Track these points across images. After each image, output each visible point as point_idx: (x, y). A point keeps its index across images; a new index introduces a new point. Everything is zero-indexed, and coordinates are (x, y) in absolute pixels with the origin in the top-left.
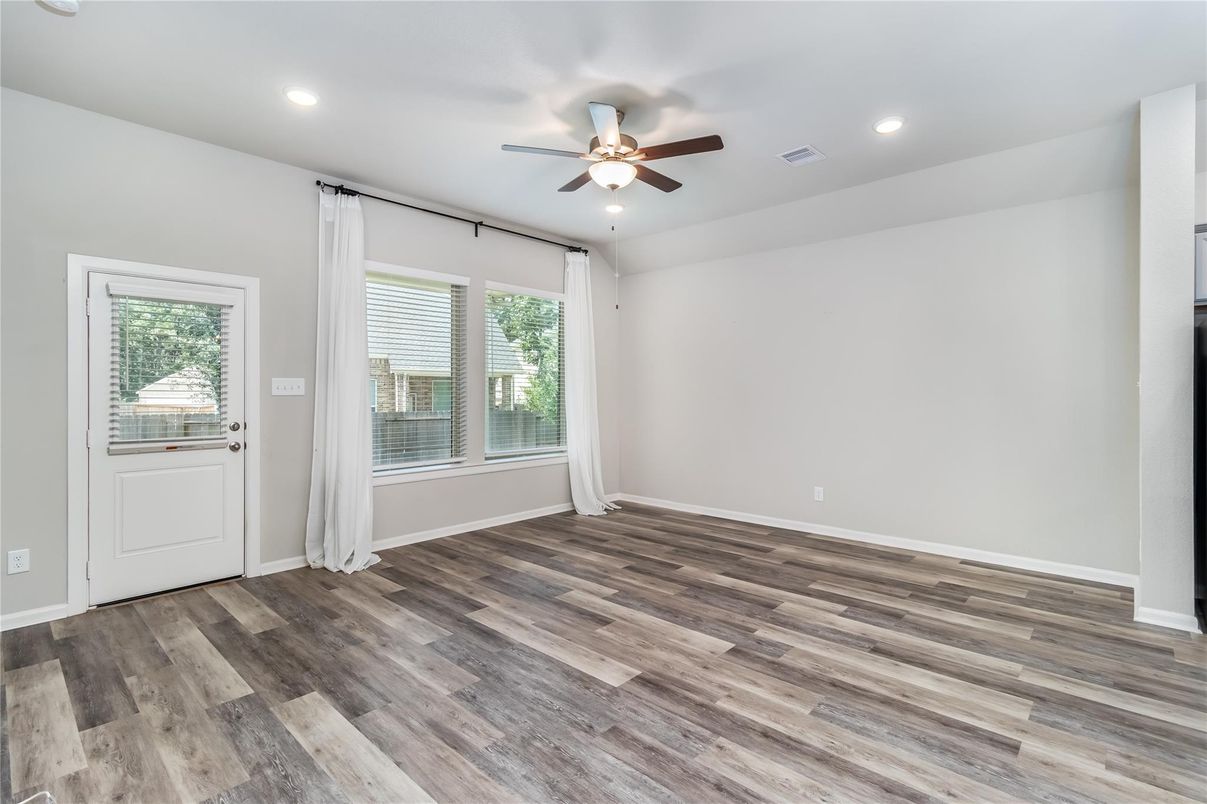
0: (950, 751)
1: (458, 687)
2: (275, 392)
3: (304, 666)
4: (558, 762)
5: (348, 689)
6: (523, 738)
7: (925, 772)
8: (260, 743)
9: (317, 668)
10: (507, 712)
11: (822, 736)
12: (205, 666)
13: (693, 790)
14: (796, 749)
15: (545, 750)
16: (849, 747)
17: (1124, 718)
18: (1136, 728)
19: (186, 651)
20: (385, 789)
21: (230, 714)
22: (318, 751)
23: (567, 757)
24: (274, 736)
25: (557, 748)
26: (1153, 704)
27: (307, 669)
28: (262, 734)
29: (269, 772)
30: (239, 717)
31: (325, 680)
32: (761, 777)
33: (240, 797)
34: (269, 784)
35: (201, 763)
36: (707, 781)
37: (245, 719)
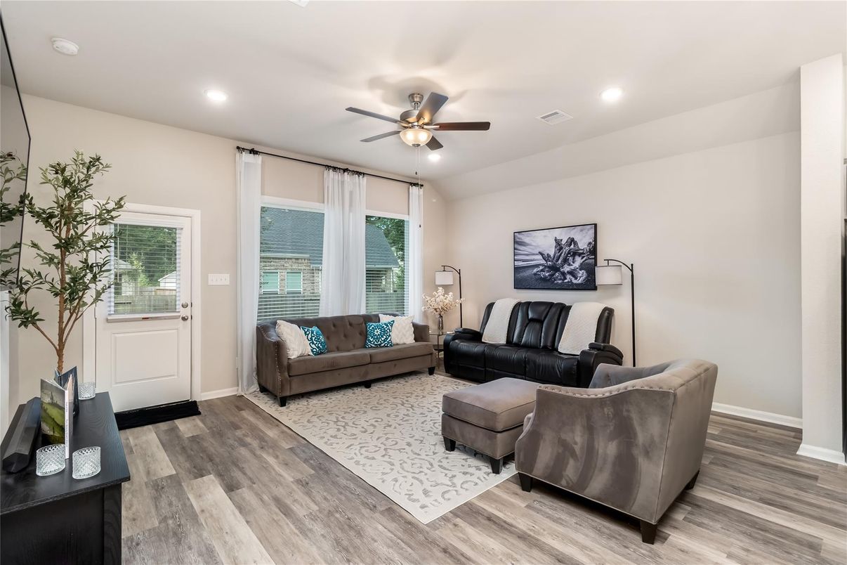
0: (614, 537)
1: (299, 476)
2: (210, 283)
3: (210, 459)
4: (346, 527)
5: (232, 474)
6: (330, 511)
7: (591, 550)
8: (170, 504)
9: (217, 460)
10: (325, 494)
11: (528, 522)
12: (153, 456)
13: (428, 551)
14: (506, 529)
15: (341, 519)
16: (544, 530)
17: (756, 523)
18: (762, 530)
19: (144, 446)
20: (235, 537)
21: (158, 486)
22: (203, 511)
23: (353, 524)
24: (180, 501)
25: (349, 519)
26: (784, 514)
27: (211, 460)
28: (173, 499)
29: (170, 522)
30: (163, 488)
31: (220, 468)
32: (475, 546)
33: (149, 536)
34: (168, 528)
35: (133, 514)
36: (440, 546)
37: (166, 489)
